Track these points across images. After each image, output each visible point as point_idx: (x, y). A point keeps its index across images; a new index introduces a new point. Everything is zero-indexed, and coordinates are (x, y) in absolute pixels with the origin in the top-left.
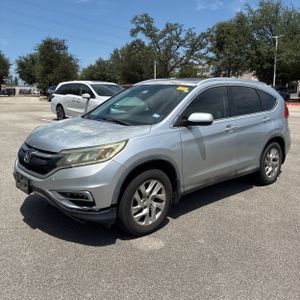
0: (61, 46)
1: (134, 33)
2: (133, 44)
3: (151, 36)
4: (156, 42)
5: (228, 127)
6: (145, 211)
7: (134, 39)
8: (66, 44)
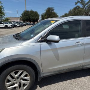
0: (52, 9)
1: (76, 3)
2: (76, 7)
3: (82, 4)
4: (85, 6)
5: (77, 43)
6: (16, 85)
7: (76, 6)
8: (54, 9)
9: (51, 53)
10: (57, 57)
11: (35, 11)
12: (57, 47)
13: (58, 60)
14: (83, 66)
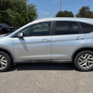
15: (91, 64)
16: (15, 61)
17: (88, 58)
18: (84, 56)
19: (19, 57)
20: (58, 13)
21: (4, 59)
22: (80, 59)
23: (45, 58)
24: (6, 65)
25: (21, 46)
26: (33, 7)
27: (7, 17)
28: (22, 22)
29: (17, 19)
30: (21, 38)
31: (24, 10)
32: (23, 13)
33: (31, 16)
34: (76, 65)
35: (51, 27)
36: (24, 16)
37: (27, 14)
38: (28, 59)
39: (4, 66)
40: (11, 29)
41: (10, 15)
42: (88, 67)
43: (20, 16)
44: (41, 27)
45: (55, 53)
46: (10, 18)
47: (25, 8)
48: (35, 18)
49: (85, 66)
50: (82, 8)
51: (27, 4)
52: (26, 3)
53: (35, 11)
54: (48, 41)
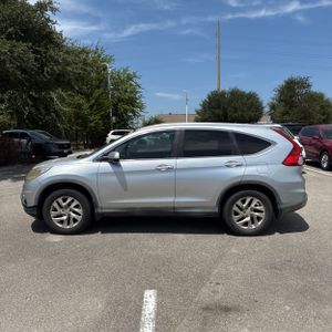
0: (303, 83)
9: (114, 179)
10: (124, 184)
11: (247, 92)
12: (124, 170)
13: (126, 190)
14: (174, 208)
15: (259, 218)
16: (100, 211)
17: (253, 205)
18: (243, 202)
19: (108, 202)
20: (209, 98)
21: (77, 207)
22: (235, 208)
23: (162, 206)
24: (79, 218)
25: (114, 178)
26: (130, 78)
27: (48, 111)
28: (92, 124)
29: (78, 116)
30: (115, 162)
31: (98, 87)
32: (97, 99)
33: (122, 107)
34: (227, 220)
35: (176, 141)
36: (98, 106)
37: (109, 102)
38: (127, 206)
39: (75, 220)
40: (62, 146)
41: (58, 104)
42: (254, 227)
43: (86, 106)
44: (153, 143)
45: (183, 194)
46: (56, 112)
47: (102, 82)
48: (133, 112)
49: (246, 224)
50: (287, 83)
51: (110, 70)
52: (105, 69)
53: (134, 91)
54: (169, 169)
